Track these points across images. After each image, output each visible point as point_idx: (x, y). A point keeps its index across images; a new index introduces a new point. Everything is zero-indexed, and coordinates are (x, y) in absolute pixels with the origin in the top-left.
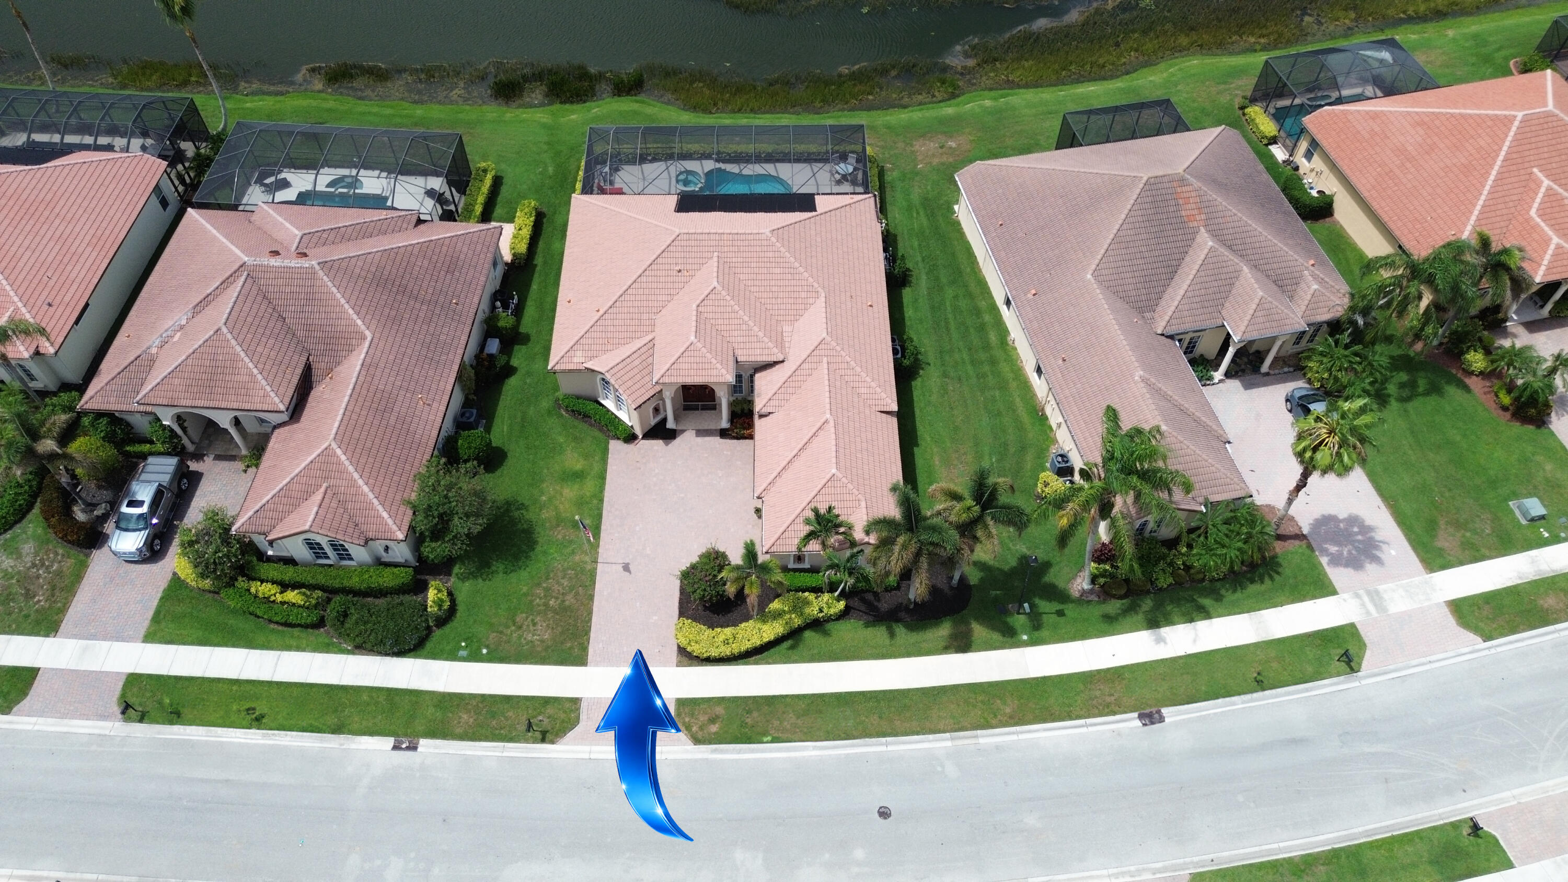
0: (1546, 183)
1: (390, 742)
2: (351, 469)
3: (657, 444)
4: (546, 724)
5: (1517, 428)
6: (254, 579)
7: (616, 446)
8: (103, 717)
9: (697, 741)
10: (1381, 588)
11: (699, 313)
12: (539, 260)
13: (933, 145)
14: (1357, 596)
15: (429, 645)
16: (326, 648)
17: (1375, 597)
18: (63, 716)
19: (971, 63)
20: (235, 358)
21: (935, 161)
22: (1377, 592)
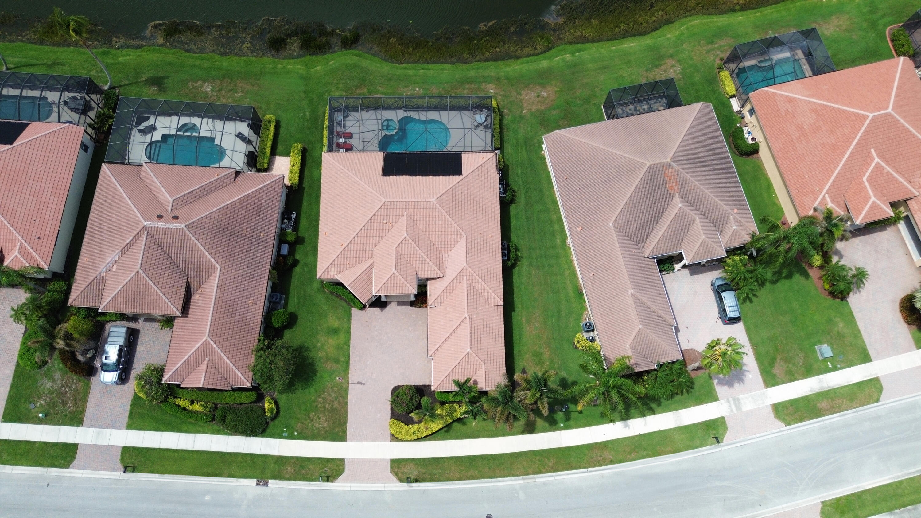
0: (877, 160)
1: (254, 482)
2: (219, 351)
3: (377, 310)
4: (329, 472)
5: (830, 301)
6: (176, 397)
7: (355, 311)
8: (114, 470)
9: (401, 481)
10: (741, 397)
11: (397, 251)
12: (306, 184)
13: (533, 95)
14: (728, 401)
15: (268, 430)
16: (218, 432)
17: (737, 402)
18: (95, 469)
19: (561, 20)
20: (149, 288)
21: (534, 108)
22: (738, 399)
